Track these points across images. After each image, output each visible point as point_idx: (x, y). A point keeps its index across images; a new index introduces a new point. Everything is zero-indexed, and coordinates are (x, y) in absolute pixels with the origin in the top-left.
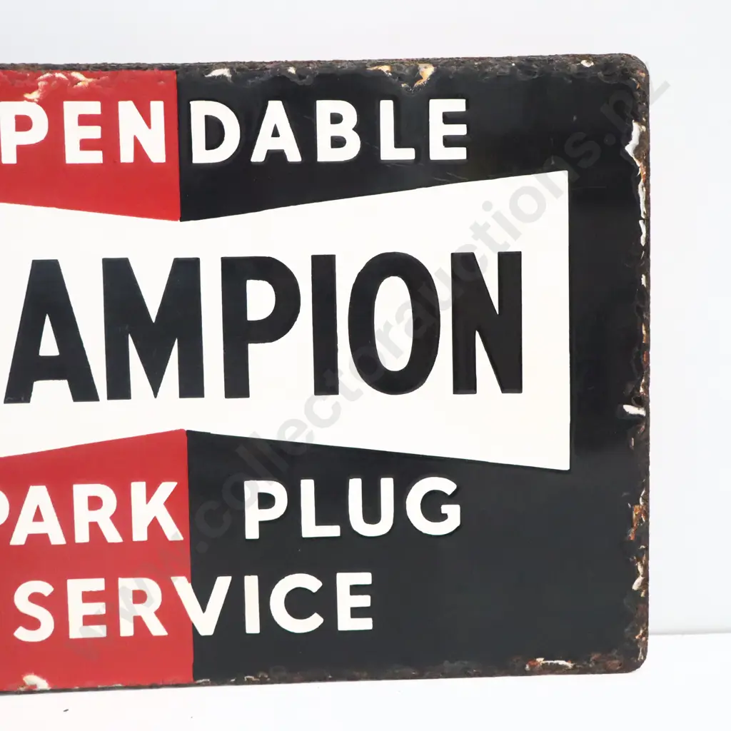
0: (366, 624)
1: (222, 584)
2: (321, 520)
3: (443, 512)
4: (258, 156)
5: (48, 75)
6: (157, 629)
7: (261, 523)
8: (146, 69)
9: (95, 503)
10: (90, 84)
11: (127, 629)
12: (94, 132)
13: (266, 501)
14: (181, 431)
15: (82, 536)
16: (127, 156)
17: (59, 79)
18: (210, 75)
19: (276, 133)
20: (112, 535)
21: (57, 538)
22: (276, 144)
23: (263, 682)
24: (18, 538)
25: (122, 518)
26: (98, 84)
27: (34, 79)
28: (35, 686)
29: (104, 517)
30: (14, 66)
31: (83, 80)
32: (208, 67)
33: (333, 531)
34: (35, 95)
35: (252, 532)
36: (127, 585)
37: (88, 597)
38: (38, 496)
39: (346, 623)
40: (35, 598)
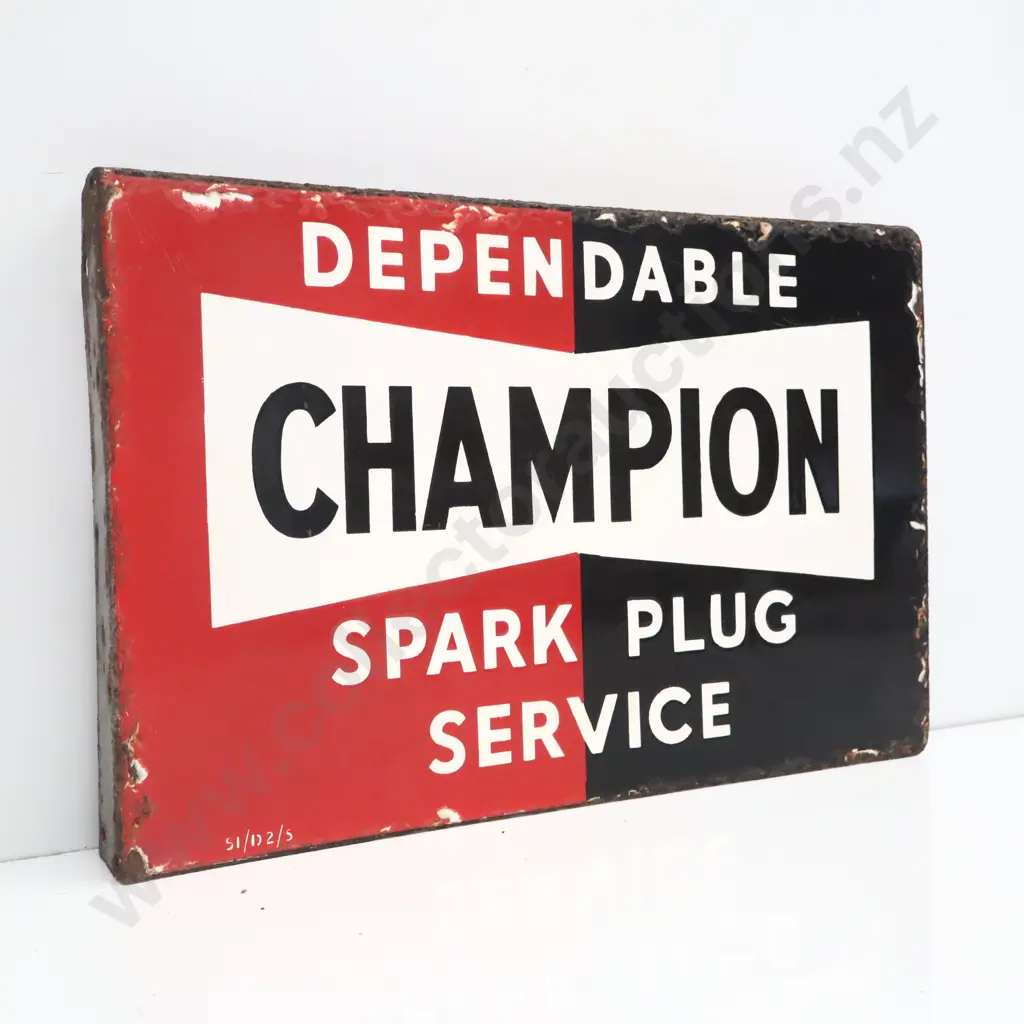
0: (724, 730)
1: (610, 701)
2: (689, 636)
3: (783, 622)
4: (638, 296)
5: (463, 207)
6: (555, 751)
7: (642, 641)
8: (546, 209)
9: (502, 628)
10: (499, 218)
11: (529, 754)
12: (503, 265)
13: (645, 619)
14: (576, 554)
15: (491, 662)
16: (530, 290)
17: (473, 212)
18: (598, 219)
19: (652, 276)
20: (517, 660)
21: (469, 666)
22: (652, 286)
23: (644, 795)
24: (434, 668)
25: (525, 642)
26: (505, 219)
27: (451, 210)
28: (448, 820)
29: (509, 642)
30: (432, 196)
31: (494, 216)
32: (596, 212)
33: (698, 645)
34: (452, 226)
35: (634, 650)
36: (529, 709)
37: (496, 723)
38: (452, 624)
39: (711, 731)
40: (449, 729)
